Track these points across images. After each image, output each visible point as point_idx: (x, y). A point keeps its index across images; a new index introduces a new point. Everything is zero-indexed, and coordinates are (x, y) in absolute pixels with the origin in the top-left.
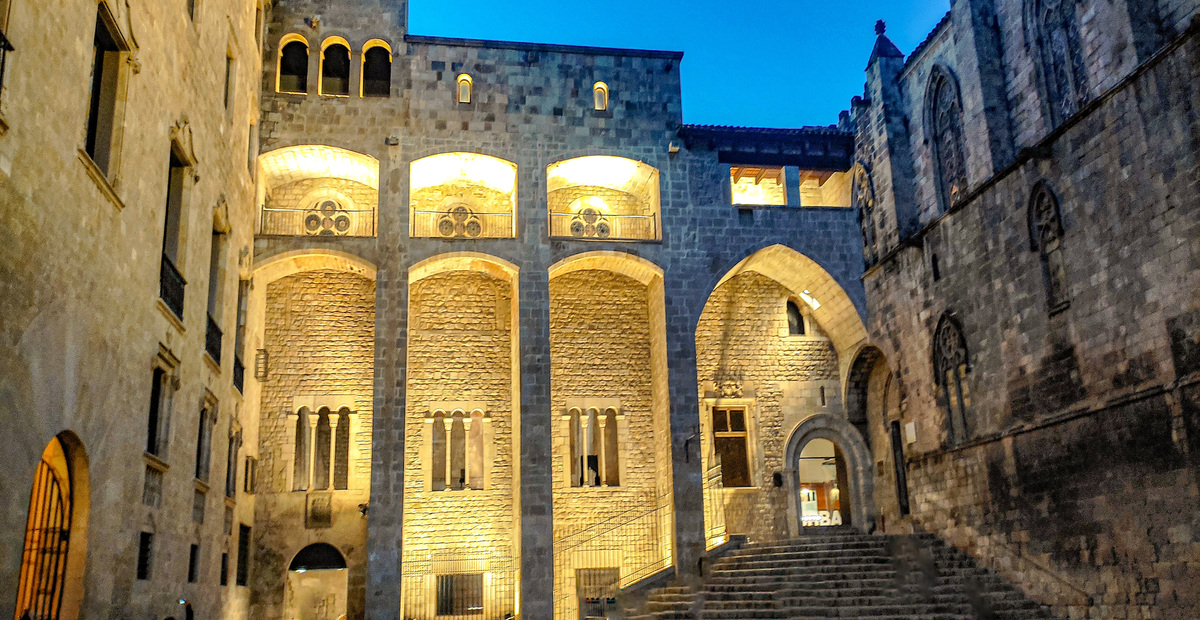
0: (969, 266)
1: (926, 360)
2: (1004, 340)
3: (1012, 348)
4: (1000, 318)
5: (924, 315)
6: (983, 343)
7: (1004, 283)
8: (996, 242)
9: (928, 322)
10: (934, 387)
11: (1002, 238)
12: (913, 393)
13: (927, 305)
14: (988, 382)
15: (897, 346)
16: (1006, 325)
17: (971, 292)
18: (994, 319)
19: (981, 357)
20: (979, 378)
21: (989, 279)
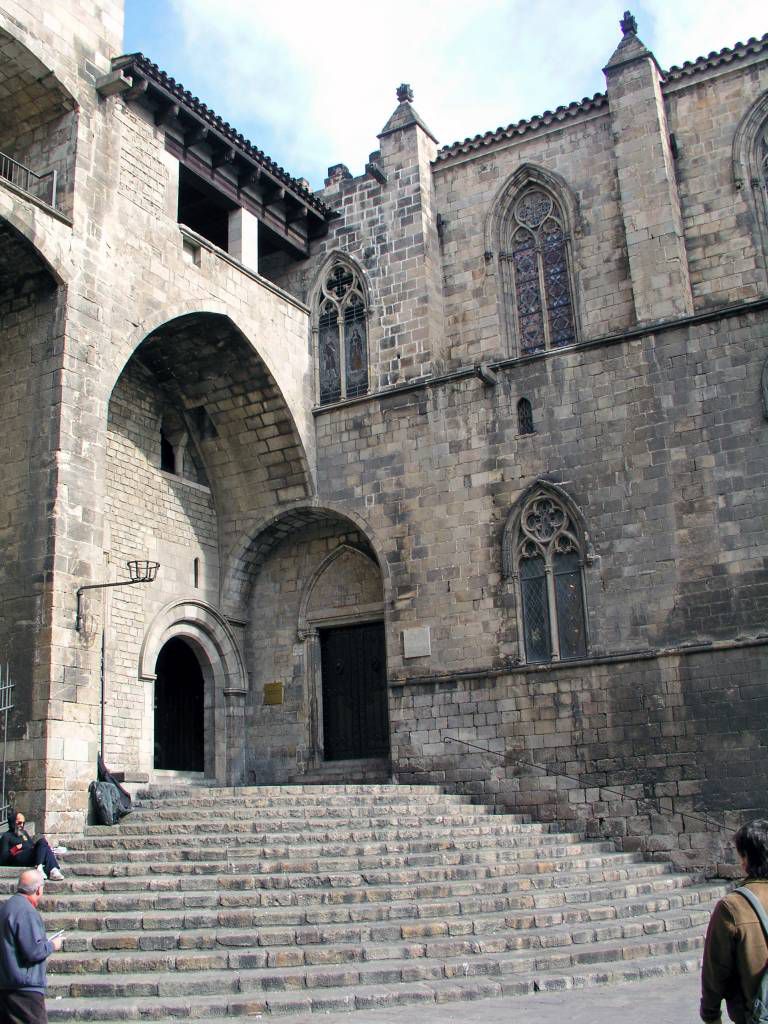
0: (611, 424)
1: (479, 542)
2: (681, 527)
3: (698, 537)
4: (678, 498)
5: (481, 479)
6: (631, 528)
7: (692, 455)
8: (681, 399)
9: (493, 490)
10: (493, 579)
11: (697, 397)
12: (432, 587)
13: (491, 465)
14: (632, 580)
15: (398, 515)
16: (688, 508)
17: (611, 458)
18: (660, 498)
19: (621, 546)
20: (610, 575)
21: (658, 445)
